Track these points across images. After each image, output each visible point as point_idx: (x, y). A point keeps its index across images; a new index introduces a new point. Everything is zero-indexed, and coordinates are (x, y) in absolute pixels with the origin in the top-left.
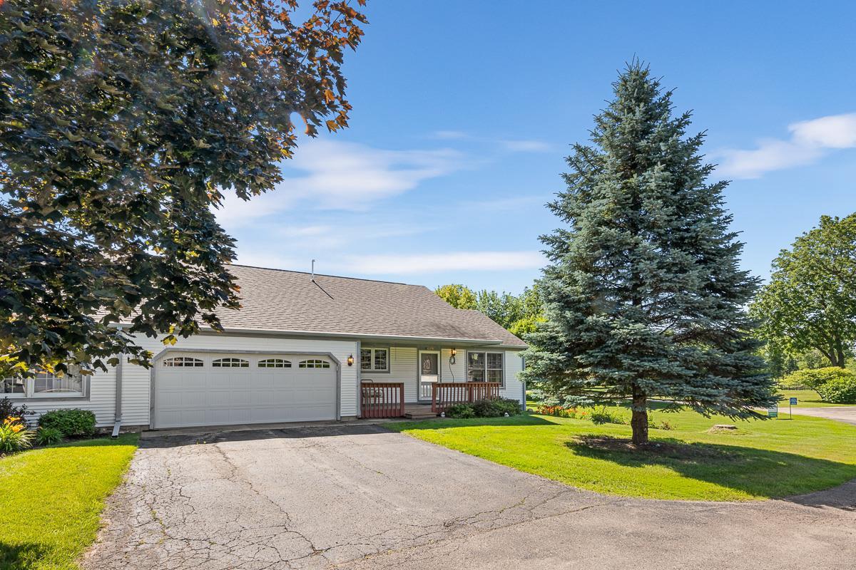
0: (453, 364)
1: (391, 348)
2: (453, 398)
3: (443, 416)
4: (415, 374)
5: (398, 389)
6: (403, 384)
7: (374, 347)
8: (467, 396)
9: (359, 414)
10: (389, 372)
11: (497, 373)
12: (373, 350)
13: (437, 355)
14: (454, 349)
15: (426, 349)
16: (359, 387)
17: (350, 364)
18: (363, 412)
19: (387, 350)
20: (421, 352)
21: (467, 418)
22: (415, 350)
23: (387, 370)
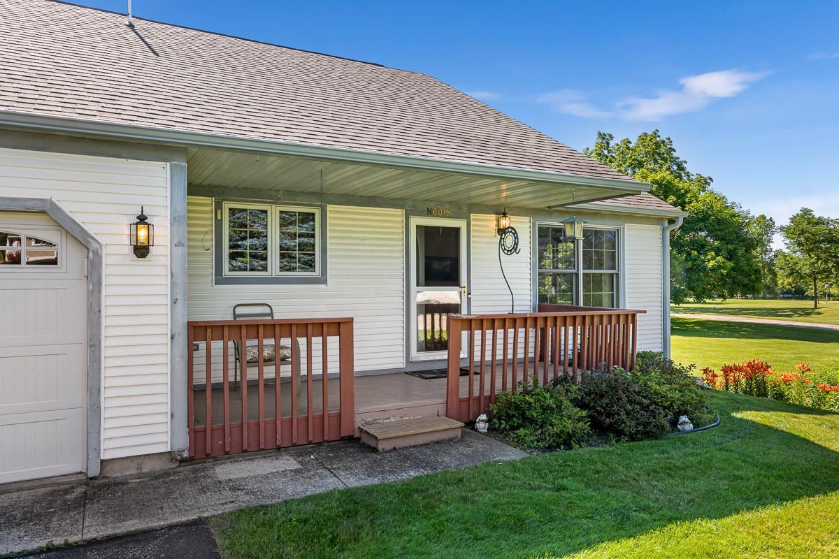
0: (510, 252)
1: (330, 207)
2: (510, 351)
3: (482, 426)
4: (399, 284)
5: (333, 341)
6: (349, 322)
7: (277, 201)
8: (531, 345)
9: (182, 443)
10: (322, 280)
11: (605, 282)
12: (274, 214)
13: (456, 231)
14: (505, 215)
15: (429, 213)
16: (182, 340)
17: (141, 251)
18: (197, 428)
19: (317, 211)
20: (416, 221)
21: (568, 446)
22: (399, 213)
23: (317, 273)
